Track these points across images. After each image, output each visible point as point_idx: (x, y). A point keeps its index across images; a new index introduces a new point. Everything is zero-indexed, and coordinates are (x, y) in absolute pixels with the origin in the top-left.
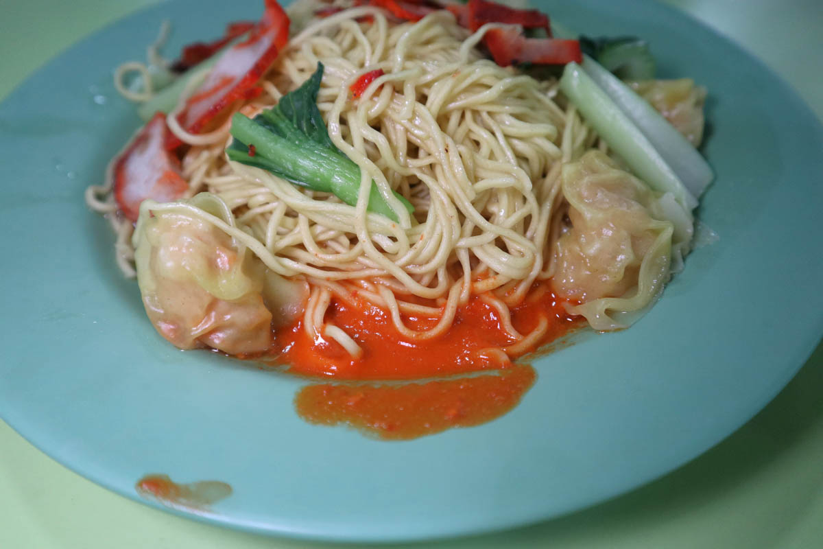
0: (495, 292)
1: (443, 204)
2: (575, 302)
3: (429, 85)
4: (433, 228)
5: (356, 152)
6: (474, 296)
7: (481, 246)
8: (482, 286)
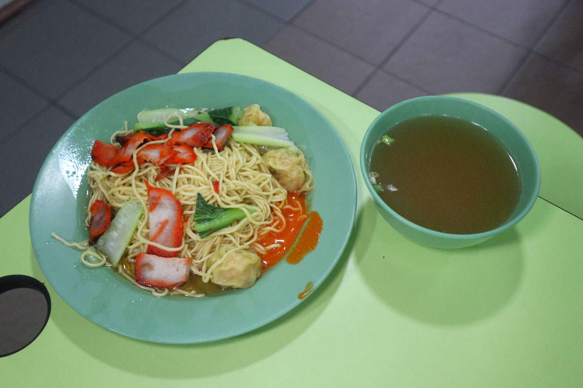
0: (285, 205)
1: (258, 198)
2: (299, 189)
3: (228, 173)
4: (261, 204)
5: (233, 205)
6: (281, 210)
7: (272, 199)
8: (281, 206)
